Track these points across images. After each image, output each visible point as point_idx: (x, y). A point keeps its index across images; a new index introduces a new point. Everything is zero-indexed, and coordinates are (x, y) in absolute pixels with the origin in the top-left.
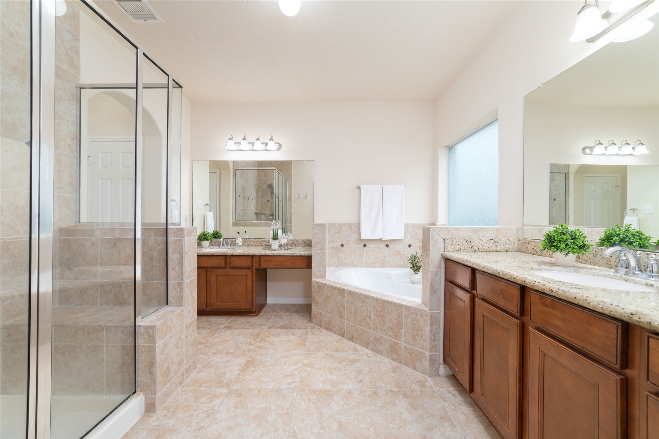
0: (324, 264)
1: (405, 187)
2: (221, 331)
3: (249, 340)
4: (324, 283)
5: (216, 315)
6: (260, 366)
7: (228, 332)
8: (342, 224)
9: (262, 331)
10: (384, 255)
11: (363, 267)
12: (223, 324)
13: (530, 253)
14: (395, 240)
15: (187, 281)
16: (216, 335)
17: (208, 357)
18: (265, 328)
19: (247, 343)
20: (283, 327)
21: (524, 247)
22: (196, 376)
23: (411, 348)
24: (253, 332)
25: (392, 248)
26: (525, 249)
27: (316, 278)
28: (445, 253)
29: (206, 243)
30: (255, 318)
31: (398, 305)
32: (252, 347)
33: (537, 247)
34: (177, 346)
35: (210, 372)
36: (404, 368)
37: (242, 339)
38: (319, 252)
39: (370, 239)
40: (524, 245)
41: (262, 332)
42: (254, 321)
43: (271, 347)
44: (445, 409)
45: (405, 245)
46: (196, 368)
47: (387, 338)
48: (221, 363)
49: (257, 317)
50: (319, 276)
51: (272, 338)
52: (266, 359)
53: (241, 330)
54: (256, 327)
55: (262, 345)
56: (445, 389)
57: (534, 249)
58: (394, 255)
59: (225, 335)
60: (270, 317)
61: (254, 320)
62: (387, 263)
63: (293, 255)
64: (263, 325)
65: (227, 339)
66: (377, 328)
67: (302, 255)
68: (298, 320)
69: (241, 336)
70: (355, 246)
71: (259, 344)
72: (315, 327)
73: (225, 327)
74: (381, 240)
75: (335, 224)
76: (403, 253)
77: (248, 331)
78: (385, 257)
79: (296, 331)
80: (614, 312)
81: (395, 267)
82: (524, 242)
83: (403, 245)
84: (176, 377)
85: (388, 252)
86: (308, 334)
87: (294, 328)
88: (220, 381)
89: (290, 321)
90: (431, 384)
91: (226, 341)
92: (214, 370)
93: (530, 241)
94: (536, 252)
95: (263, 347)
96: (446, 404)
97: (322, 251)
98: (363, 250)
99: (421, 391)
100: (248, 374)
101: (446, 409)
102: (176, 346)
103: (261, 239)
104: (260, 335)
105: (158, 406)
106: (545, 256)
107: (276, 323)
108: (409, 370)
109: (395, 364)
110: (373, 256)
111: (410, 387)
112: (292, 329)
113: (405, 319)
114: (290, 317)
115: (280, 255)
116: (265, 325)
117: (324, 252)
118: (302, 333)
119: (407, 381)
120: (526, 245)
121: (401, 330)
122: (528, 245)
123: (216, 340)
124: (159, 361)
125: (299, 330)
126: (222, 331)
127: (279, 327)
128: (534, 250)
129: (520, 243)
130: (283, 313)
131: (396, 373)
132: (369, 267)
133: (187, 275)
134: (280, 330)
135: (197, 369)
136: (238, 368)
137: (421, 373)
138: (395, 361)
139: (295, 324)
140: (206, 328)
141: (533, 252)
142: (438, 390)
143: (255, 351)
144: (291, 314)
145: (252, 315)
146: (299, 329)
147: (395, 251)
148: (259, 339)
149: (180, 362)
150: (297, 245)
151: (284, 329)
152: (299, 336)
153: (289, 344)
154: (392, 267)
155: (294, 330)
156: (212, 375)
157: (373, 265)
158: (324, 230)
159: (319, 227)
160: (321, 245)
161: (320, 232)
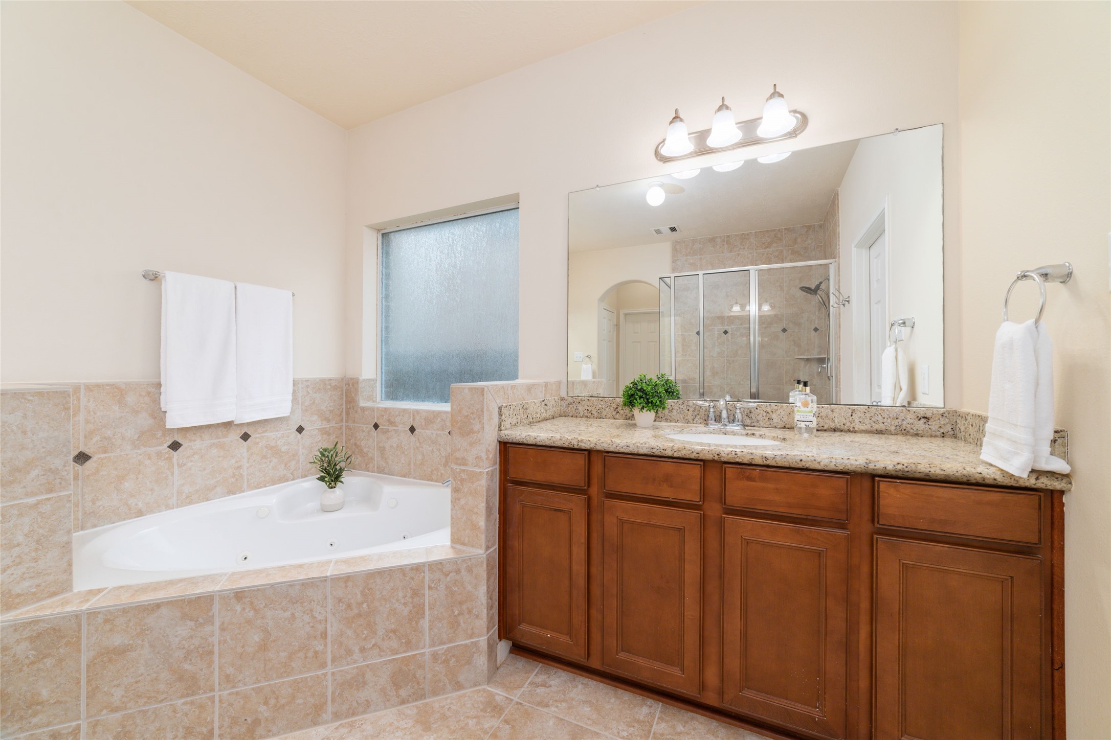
1: (293, 295)
8: (82, 388)
10: (237, 462)
11: (168, 507)
13: (581, 416)
14: (266, 421)
21: (571, 409)
23: (448, 650)
25: (258, 440)
26: (574, 412)
28: (503, 433)
31: (412, 569)
33: (594, 408)
36: (436, 702)
38: (32, 500)
39: (195, 427)
40: (571, 406)
44: (562, 720)
45: (289, 429)
47: (381, 662)
56: (526, 685)
57: (588, 410)
58: (264, 457)
62: (245, 481)
66: (349, 652)
70: (140, 451)
74: (228, 425)
76: (284, 449)
78: (240, 467)
80: (849, 466)
81: (265, 486)
82: (572, 401)
83: (285, 430)
85: (248, 451)
90: (503, 696)
93: (581, 399)
94: (592, 414)
96: (553, 709)
97: (50, 491)
98: (170, 459)
99: (506, 722)
101: (561, 717)
106: (606, 418)
108: (446, 699)
109: (410, 709)
110: (205, 469)
111: (486, 732)
113: (431, 593)
117: (62, 493)
119: (467, 724)
120: (575, 406)
121: (421, 622)
122: (579, 405)
128: (589, 412)
129: (564, 404)
131: (434, 726)
132: (190, 503)
137: (471, 687)
138: (408, 702)
141: (586, 414)
142: (520, 695)
147: (266, 447)
154: (258, 487)
157: (205, 494)
158: (64, 414)
159: (31, 400)
160: (43, 473)
161: (37, 423)
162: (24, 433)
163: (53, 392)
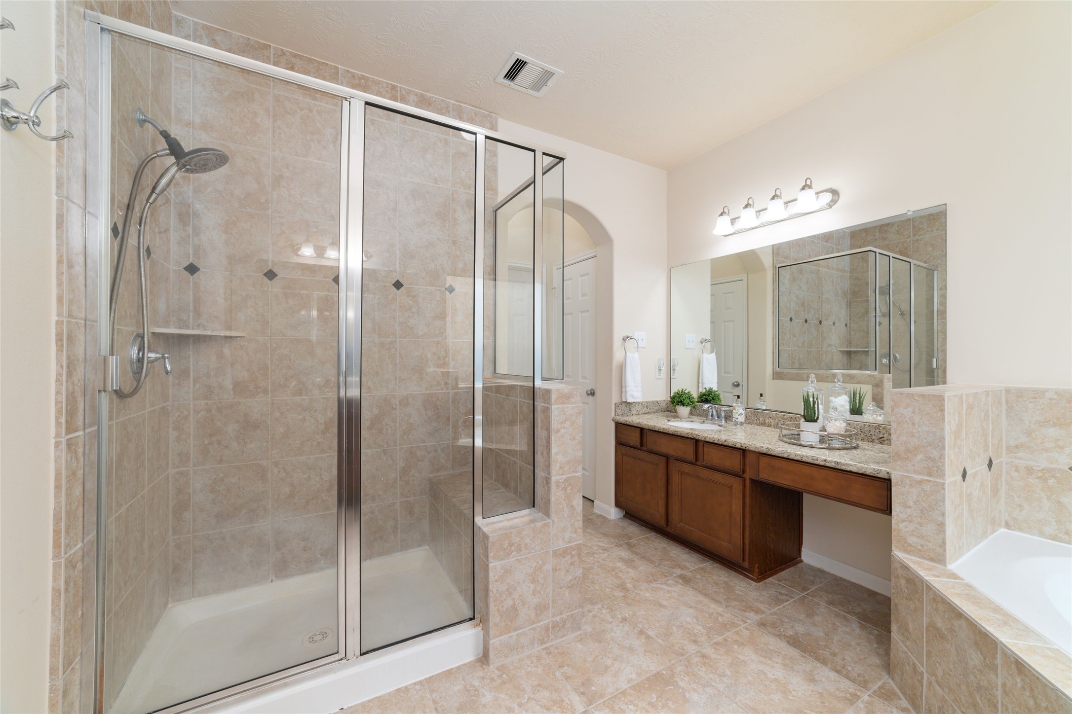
0: (940, 519)
2: (669, 580)
3: (698, 629)
4: (926, 578)
5: (684, 544)
6: (670, 704)
7: (679, 588)
9: (741, 623)
12: (682, 569)
15: (558, 478)
16: (654, 585)
17: (611, 620)
18: (754, 617)
19: (690, 634)
20: (794, 642)
22: (570, 643)
24: (720, 615)
27: (906, 551)
29: (684, 411)
30: (750, 584)
32: (691, 648)
34: (533, 579)
35: (591, 650)
37: (688, 619)
38: (918, 477)
41: (737, 625)
42: (742, 589)
43: (728, 673)
46: (580, 629)
48: (618, 645)
49: (754, 584)
50: (919, 550)
51: (748, 654)
52: (695, 697)
53: (701, 598)
54: (734, 607)
55: (713, 656)
59: (669, 592)
60: (784, 597)
61: (745, 588)
63: (838, 467)
64: (753, 610)
65: (664, 603)
67: (867, 473)
68: (853, 643)
69: (691, 610)
71: (708, 650)
72: (895, 694)
73: (680, 576)
75: (1043, 392)
77: (713, 606)
79: (825, 673)
84: (532, 629)
86: (852, 704)
87: (824, 662)
88: (589, 680)
89: (826, 634)
91: (661, 606)
92: (599, 652)
95: (711, 663)
97: (930, 475)
100: (637, 706)
102: (531, 578)
103: (789, 413)
104: (729, 631)
105: (492, 657)
107: (786, 620)
112: (817, 659)
114: (834, 624)
115: (804, 459)
116: (757, 611)
117: (938, 480)
118: (838, 689)
123: (647, 595)
124: (495, 592)
125: (833, 675)
126: (671, 582)
127: (787, 634)
130: (823, 604)
133: (558, 467)
134: (782, 645)
135: (580, 632)
136: (634, 676)
139: (837, 650)
140: (652, 562)
143: (689, 661)
144: (845, 617)
145: (747, 575)
146: (838, 672)
148: (720, 638)
149: (541, 609)
150: (884, 441)
151: (796, 647)
152: (820, 693)
153: (777, 697)
155: (819, 665)
156: (590, 659)
158: (940, 414)
159: (918, 400)
160: (925, 459)
161: (921, 419)
162: (913, 424)
163: (932, 395)
